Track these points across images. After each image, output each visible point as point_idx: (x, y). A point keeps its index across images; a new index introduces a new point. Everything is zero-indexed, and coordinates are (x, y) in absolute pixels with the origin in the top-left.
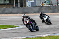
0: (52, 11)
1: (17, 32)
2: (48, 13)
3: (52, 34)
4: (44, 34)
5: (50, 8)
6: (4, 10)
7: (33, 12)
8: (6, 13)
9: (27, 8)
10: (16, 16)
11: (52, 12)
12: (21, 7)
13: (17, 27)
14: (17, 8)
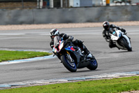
0: (130, 17)
1: (47, 68)
2: (120, 21)
3: (130, 71)
4: (111, 73)
5: (126, 11)
6: (17, 15)
7: (85, 20)
8: (21, 23)
9: (70, 10)
10: (45, 29)
11: (130, 20)
12: (56, 9)
13: (48, 55)
14: (46, 9)
